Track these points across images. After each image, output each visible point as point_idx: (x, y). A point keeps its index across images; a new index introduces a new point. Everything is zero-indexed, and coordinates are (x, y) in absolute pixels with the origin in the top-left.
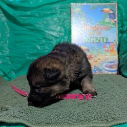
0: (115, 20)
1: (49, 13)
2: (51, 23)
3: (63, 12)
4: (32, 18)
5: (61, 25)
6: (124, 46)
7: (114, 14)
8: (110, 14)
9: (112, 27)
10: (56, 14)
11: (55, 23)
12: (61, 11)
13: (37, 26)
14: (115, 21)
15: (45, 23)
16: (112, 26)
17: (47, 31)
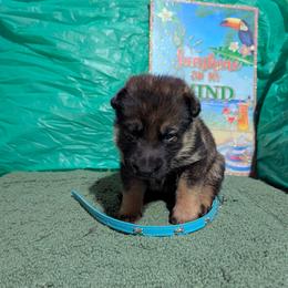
0: (252, 48)
1: (92, 15)
2: (97, 40)
3: (128, 16)
4: (46, 23)
5: (122, 49)
6: (272, 112)
8: (241, 33)
9: (244, 64)
10: (109, 19)
11: (108, 42)
12: (121, 14)
13: (60, 45)
14: (252, 52)
15: (82, 40)
16: (246, 61)
17: (87, 62)
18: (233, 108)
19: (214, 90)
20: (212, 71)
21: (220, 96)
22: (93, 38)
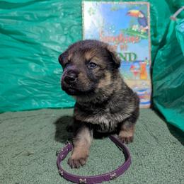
0: (147, 28)
1: (47, 15)
2: (50, 31)
3: (69, 15)
5: (66, 35)
7: (145, 19)
8: (139, 19)
9: (142, 38)
10: (57, 17)
11: (57, 31)
12: (65, 13)
13: (29, 35)
14: (147, 30)
15: (42, 31)
16: (143, 36)
17: (45, 45)
18: (137, 66)
19: (124, 55)
20: (122, 44)
21: (128, 59)
22: (48, 29)
